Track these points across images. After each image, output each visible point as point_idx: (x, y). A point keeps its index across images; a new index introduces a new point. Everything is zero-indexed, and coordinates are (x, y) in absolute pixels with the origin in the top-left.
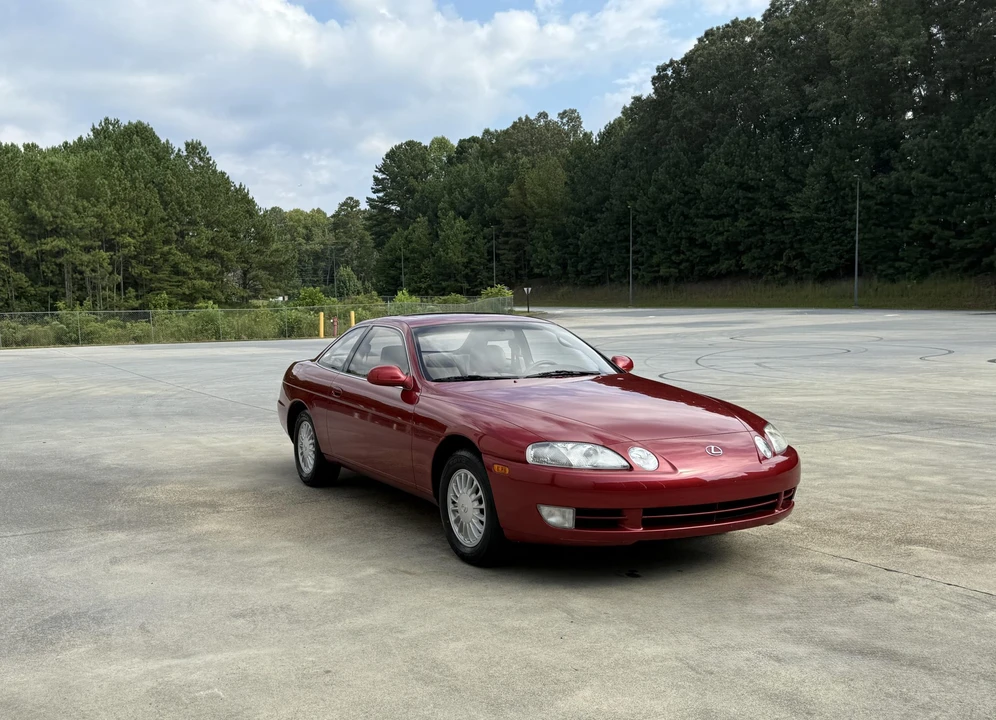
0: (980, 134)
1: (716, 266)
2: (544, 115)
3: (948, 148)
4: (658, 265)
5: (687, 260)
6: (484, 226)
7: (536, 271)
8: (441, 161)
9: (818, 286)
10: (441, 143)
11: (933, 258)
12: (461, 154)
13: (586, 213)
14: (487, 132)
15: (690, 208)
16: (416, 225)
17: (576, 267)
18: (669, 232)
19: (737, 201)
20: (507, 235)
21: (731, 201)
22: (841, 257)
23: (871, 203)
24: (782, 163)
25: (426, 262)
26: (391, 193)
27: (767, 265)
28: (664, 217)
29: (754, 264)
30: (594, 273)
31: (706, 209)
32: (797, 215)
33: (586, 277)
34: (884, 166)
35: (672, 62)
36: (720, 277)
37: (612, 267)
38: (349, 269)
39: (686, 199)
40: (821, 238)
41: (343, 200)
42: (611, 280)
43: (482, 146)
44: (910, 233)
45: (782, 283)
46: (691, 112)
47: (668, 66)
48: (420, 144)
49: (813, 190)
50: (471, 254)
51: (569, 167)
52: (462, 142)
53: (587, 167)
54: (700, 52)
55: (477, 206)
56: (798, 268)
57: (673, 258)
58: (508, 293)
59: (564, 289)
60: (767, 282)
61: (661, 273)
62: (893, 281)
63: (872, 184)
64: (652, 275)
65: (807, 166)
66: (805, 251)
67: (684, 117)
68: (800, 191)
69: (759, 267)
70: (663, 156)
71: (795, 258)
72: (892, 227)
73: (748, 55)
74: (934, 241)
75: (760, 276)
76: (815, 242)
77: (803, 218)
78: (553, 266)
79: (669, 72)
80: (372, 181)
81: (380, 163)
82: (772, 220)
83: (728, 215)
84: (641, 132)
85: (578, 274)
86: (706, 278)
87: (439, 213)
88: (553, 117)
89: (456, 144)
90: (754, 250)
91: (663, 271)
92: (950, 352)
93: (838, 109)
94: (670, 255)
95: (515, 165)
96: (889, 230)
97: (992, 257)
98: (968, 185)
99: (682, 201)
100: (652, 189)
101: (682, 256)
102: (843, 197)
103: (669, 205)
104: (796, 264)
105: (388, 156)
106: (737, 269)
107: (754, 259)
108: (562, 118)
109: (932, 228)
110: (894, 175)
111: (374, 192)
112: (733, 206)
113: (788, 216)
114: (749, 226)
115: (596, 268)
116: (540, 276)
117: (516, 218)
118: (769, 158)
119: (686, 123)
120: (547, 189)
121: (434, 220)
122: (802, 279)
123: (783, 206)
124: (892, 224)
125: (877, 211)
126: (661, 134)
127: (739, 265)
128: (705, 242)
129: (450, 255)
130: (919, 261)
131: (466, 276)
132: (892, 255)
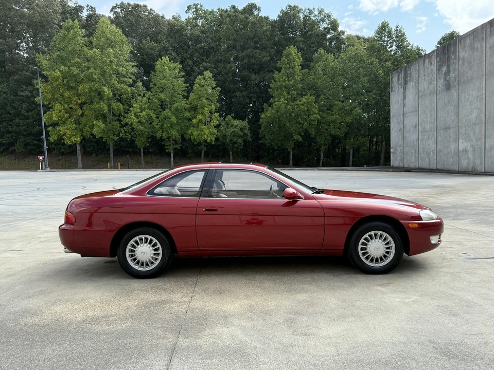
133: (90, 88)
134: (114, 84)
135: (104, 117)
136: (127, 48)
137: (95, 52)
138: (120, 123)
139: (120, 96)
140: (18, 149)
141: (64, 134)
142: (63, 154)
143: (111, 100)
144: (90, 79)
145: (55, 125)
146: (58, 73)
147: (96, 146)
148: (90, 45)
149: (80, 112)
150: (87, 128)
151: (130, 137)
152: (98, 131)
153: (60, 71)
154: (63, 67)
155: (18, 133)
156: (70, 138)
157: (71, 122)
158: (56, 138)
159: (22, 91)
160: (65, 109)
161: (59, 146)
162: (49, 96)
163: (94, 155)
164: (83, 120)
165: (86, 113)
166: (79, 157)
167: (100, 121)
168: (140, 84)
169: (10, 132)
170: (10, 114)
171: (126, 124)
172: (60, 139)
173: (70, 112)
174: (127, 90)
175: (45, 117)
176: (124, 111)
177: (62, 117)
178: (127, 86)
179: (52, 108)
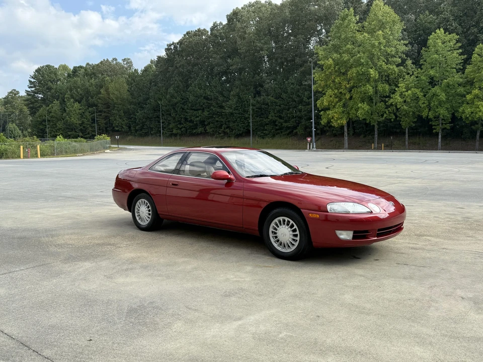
0: (292, 84)
1: (196, 130)
2: (115, 59)
3: (280, 88)
4: (172, 129)
5: (184, 127)
6: (89, 107)
7: (116, 129)
8: (64, 75)
9: (236, 139)
10: (64, 67)
11: (277, 130)
12: (75, 73)
13: (139, 104)
14: (88, 64)
15: (185, 105)
16: (53, 105)
17: (135, 127)
18: (176, 115)
19: (204, 104)
20: (100, 111)
21: (201, 104)
22: (244, 128)
23: (255, 108)
24: (220, 90)
25: (59, 122)
26: (39, 89)
27: (216, 131)
28: (174, 109)
29: (211, 130)
30: (143, 131)
31: (191, 106)
32: (227, 111)
33: (140, 132)
34: (258, 93)
35: (173, 43)
36: (197, 135)
37: (152, 129)
38: (14, 125)
39: (183, 102)
40: (236, 120)
41: (10, 91)
42: (152, 134)
43: (86, 70)
44: (269, 120)
45: (222, 138)
46: (183, 65)
47: (172, 44)
48: (53, 67)
49: (233, 102)
50: (83, 119)
51: (129, 83)
52: (75, 68)
53: (138, 84)
54: (185, 40)
55: (85, 98)
56: (228, 132)
58: (108, 139)
59: (130, 137)
60: (216, 138)
61: (174, 132)
62: (263, 138)
63: (254, 100)
64: (170, 133)
65: (230, 92)
66: (230, 125)
67: (180, 67)
68: (228, 101)
69: (213, 131)
70: (172, 83)
71: (227, 128)
72: (262, 118)
73: (204, 44)
74: (277, 123)
75: (213, 135)
76: (234, 122)
77: (230, 112)
78: (124, 127)
79: (172, 47)
81: (32, 74)
82: (218, 112)
83: (200, 109)
84: (161, 71)
85: (136, 131)
86: (193, 135)
87: (65, 100)
88: (120, 61)
89: (72, 69)
90: (211, 124)
91: (175, 131)
92: (308, 165)
93: (240, 71)
94: (177, 125)
95: (103, 80)
96: (261, 119)
97: (297, 130)
98: (288, 103)
99: (181, 102)
100: (168, 96)
101: (182, 125)
102: (244, 105)
103: (176, 104)
104: (228, 130)
105: (36, 71)
106: (204, 132)
107: (211, 128)
108: (124, 61)
109: (276, 118)
110: (262, 97)
111: (29, 88)
112: (202, 106)
113: (224, 111)
114: (209, 114)
115: (144, 129)
116: (118, 131)
117: (105, 104)
118: (215, 87)
119: (181, 69)
120: (120, 92)
121: (63, 102)
122: (230, 137)
123: (222, 107)
124: (262, 116)
125: (256, 111)
126: (170, 73)
127: (205, 130)
128: (191, 120)
129: (72, 119)
130: (272, 131)
131: (81, 130)
132: (262, 128)
133: (358, 72)
134: (381, 66)
135: (370, 99)
136: (399, 27)
137: (365, 36)
138: (385, 104)
139: (388, 76)
140: (299, 131)
141: (333, 118)
142: (335, 135)
143: (379, 81)
144: (358, 63)
145: (326, 109)
146: (331, 61)
147: (365, 128)
148: (362, 30)
149: (348, 96)
150: (353, 111)
151: (394, 117)
152: (362, 113)
153: (333, 60)
154: (335, 55)
155: (301, 118)
156: (337, 121)
157: (339, 106)
158: (326, 121)
159: (306, 81)
160: (335, 94)
161: (332, 128)
162: (323, 83)
163: (362, 136)
164: (351, 103)
165: (354, 96)
166: (346, 138)
167: (365, 103)
168: (409, 62)
169: (293, 117)
170: (295, 101)
171: (391, 105)
172: (329, 122)
173: (340, 96)
174: (394, 70)
175: (319, 103)
176: (390, 92)
177: (333, 102)
178: (395, 66)
179: (325, 94)
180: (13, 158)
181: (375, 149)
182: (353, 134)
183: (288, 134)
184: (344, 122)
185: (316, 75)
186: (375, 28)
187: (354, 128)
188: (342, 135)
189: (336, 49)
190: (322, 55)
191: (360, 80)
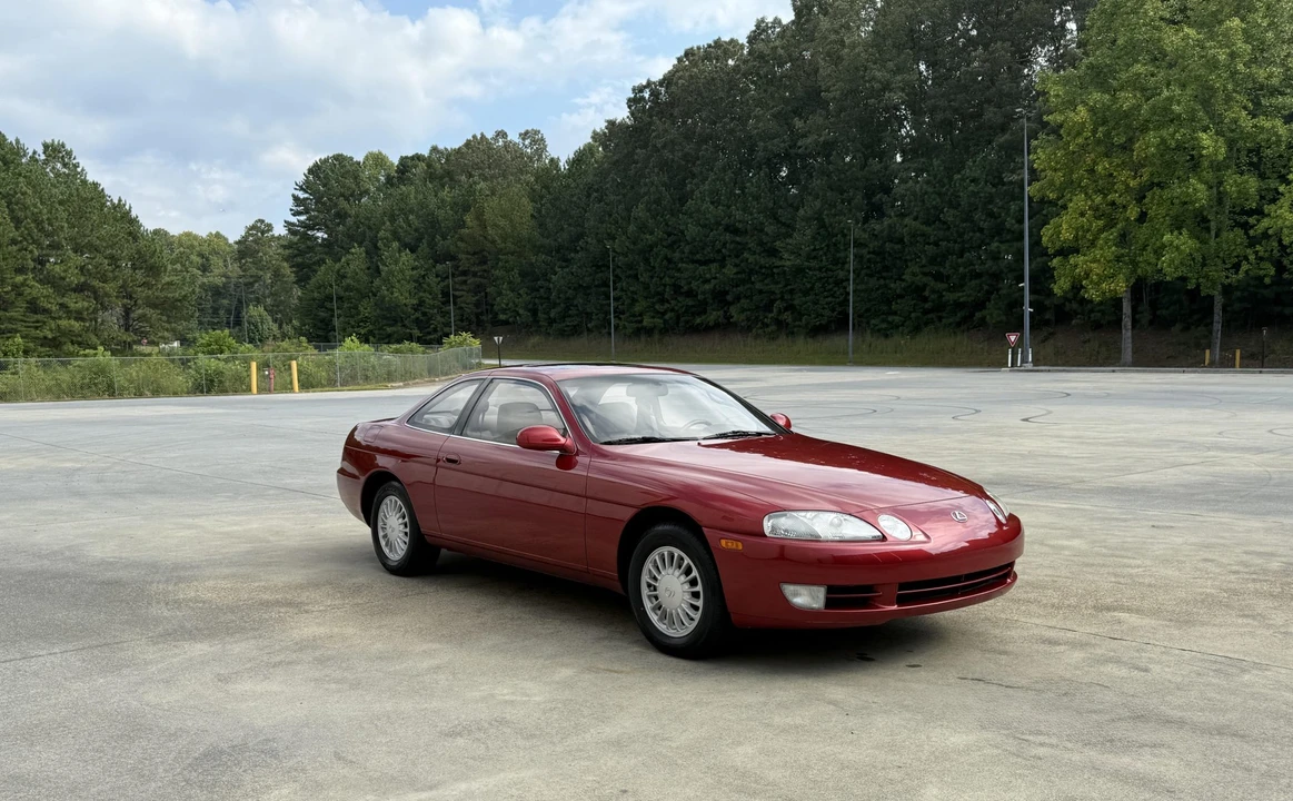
0: (972, 181)
1: (703, 317)
2: (502, 134)
3: (939, 194)
4: (641, 315)
5: (672, 310)
6: (436, 262)
7: (502, 317)
8: (378, 180)
9: (810, 340)
10: (378, 160)
11: (926, 312)
12: (403, 174)
13: (558, 251)
14: (434, 149)
15: (674, 252)
16: (350, 257)
17: (548, 313)
18: (652, 277)
19: (725, 244)
20: (464, 273)
21: (718, 245)
22: (833, 311)
23: (865, 251)
24: (771, 205)
25: (365, 302)
26: (317, 217)
27: (757, 318)
28: (647, 260)
29: (743, 317)
30: (568, 322)
31: (691, 253)
32: (788, 263)
33: (560, 326)
34: (876, 211)
35: (649, 84)
36: (705, 330)
37: (589, 315)
38: (261, 309)
39: (669, 242)
40: (812, 288)
41: (250, 223)
42: (589, 331)
43: (429, 166)
44: (903, 285)
45: (773, 337)
46: (672, 141)
47: (645, 87)
48: (351, 159)
49: (803, 236)
50: (421, 294)
51: (535, 197)
52: (403, 160)
53: (557, 199)
54: (681, 73)
55: (427, 237)
56: (790, 320)
57: (657, 307)
58: (476, 343)
59: (535, 340)
60: (757, 337)
61: (645, 323)
62: (886, 336)
63: (864, 230)
64: (635, 325)
65: (797, 209)
66: (796, 302)
67: (664, 147)
68: (791, 236)
69: (748, 319)
70: (642, 191)
71: (786, 309)
72: (885, 279)
73: (731, 80)
74: (926, 293)
75: (749, 329)
76: (806, 293)
77: (793, 266)
78: (521, 311)
79: (647, 94)
80: (291, 201)
81: (301, 179)
82: (761, 267)
83: (714, 261)
84: (617, 161)
85: (551, 322)
86: (693, 330)
87: (380, 244)
88: (514, 137)
89: (396, 163)
90: (742, 301)
91: (647, 321)
92: (977, 411)
93: (827, 148)
94: (654, 304)
95: (471, 191)
96: (882, 282)
97: (984, 312)
98: (961, 235)
99: (664, 243)
100: (632, 228)
101: (667, 305)
102: (835, 245)
103: (651, 247)
104: (788, 317)
105: (311, 171)
106: (725, 321)
107: (743, 310)
108: (524, 139)
109: (925, 279)
110: (887, 222)
111: (294, 215)
112: (719, 251)
113: (778, 263)
114: (737, 273)
115: (570, 316)
116: (506, 323)
117: (474, 254)
118: (757, 198)
119: (667, 154)
120: (511, 221)
121: (373, 251)
122: (793, 333)
123: (773, 253)
124: (884, 274)
125: (869, 261)
126: (639, 165)
127: (728, 317)
128: (691, 290)
129: (396, 295)
130: (913, 315)
131: (417, 321)
132: (885, 308)
133: (1163, 141)
134: (1235, 121)
135: (1201, 223)
137: (1187, 37)
138: (1246, 233)
139: (1257, 151)
140: (991, 315)
141: (1087, 275)
142: (1097, 326)
143: (1228, 167)
144: (1166, 117)
145: (1065, 252)
146: (1083, 113)
147: (1185, 304)
148: (1180, 18)
149: (1133, 213)
150: (1149, 255)
151: (1272, 272)
152: (1172, 260)
153: (1090, 109)
154: (1097, 96)
156: (1098, 284)
157: (1107, 241)
158: (1068, 286)
159: (1013, 171)
160: (1096, 209)
161: (1087, 306)
162: (1059, 177)
163: (1178, 327)
164: (1143, 232)
165: (1151, 213)
166: (1127, 334)
167: (1184, 231)
169: (978, 276)
170: (981, 230)
171: (1265, 235)
172: (1077, 287)
173: (1109, 215)
174: (1276, 134)
175: (1046, 234)
176: (1262, 198)
177: (1088, 230)
178: (1279, 122)
179: (1065, 207)
180: (236, 392)
181: (1212, 365)
182: (1151, 323)
183: (959, 324)
184: (1121, 286)
185: (1041, 155)
186: (1219, 11)
187: (1154, 305)
188: (1117, 324)
189: (1100, 77)
190: (1057, 96)
191: (1170, 166)
